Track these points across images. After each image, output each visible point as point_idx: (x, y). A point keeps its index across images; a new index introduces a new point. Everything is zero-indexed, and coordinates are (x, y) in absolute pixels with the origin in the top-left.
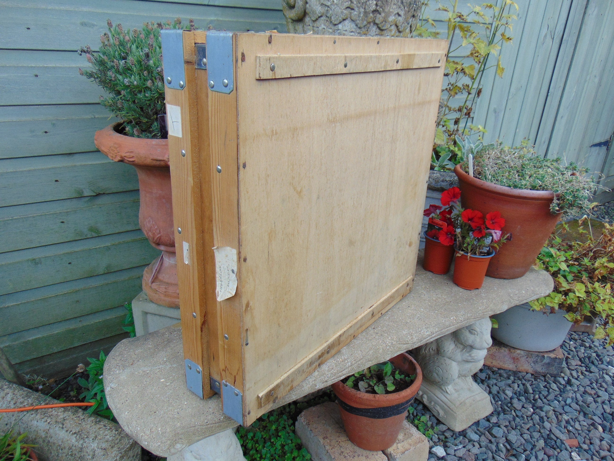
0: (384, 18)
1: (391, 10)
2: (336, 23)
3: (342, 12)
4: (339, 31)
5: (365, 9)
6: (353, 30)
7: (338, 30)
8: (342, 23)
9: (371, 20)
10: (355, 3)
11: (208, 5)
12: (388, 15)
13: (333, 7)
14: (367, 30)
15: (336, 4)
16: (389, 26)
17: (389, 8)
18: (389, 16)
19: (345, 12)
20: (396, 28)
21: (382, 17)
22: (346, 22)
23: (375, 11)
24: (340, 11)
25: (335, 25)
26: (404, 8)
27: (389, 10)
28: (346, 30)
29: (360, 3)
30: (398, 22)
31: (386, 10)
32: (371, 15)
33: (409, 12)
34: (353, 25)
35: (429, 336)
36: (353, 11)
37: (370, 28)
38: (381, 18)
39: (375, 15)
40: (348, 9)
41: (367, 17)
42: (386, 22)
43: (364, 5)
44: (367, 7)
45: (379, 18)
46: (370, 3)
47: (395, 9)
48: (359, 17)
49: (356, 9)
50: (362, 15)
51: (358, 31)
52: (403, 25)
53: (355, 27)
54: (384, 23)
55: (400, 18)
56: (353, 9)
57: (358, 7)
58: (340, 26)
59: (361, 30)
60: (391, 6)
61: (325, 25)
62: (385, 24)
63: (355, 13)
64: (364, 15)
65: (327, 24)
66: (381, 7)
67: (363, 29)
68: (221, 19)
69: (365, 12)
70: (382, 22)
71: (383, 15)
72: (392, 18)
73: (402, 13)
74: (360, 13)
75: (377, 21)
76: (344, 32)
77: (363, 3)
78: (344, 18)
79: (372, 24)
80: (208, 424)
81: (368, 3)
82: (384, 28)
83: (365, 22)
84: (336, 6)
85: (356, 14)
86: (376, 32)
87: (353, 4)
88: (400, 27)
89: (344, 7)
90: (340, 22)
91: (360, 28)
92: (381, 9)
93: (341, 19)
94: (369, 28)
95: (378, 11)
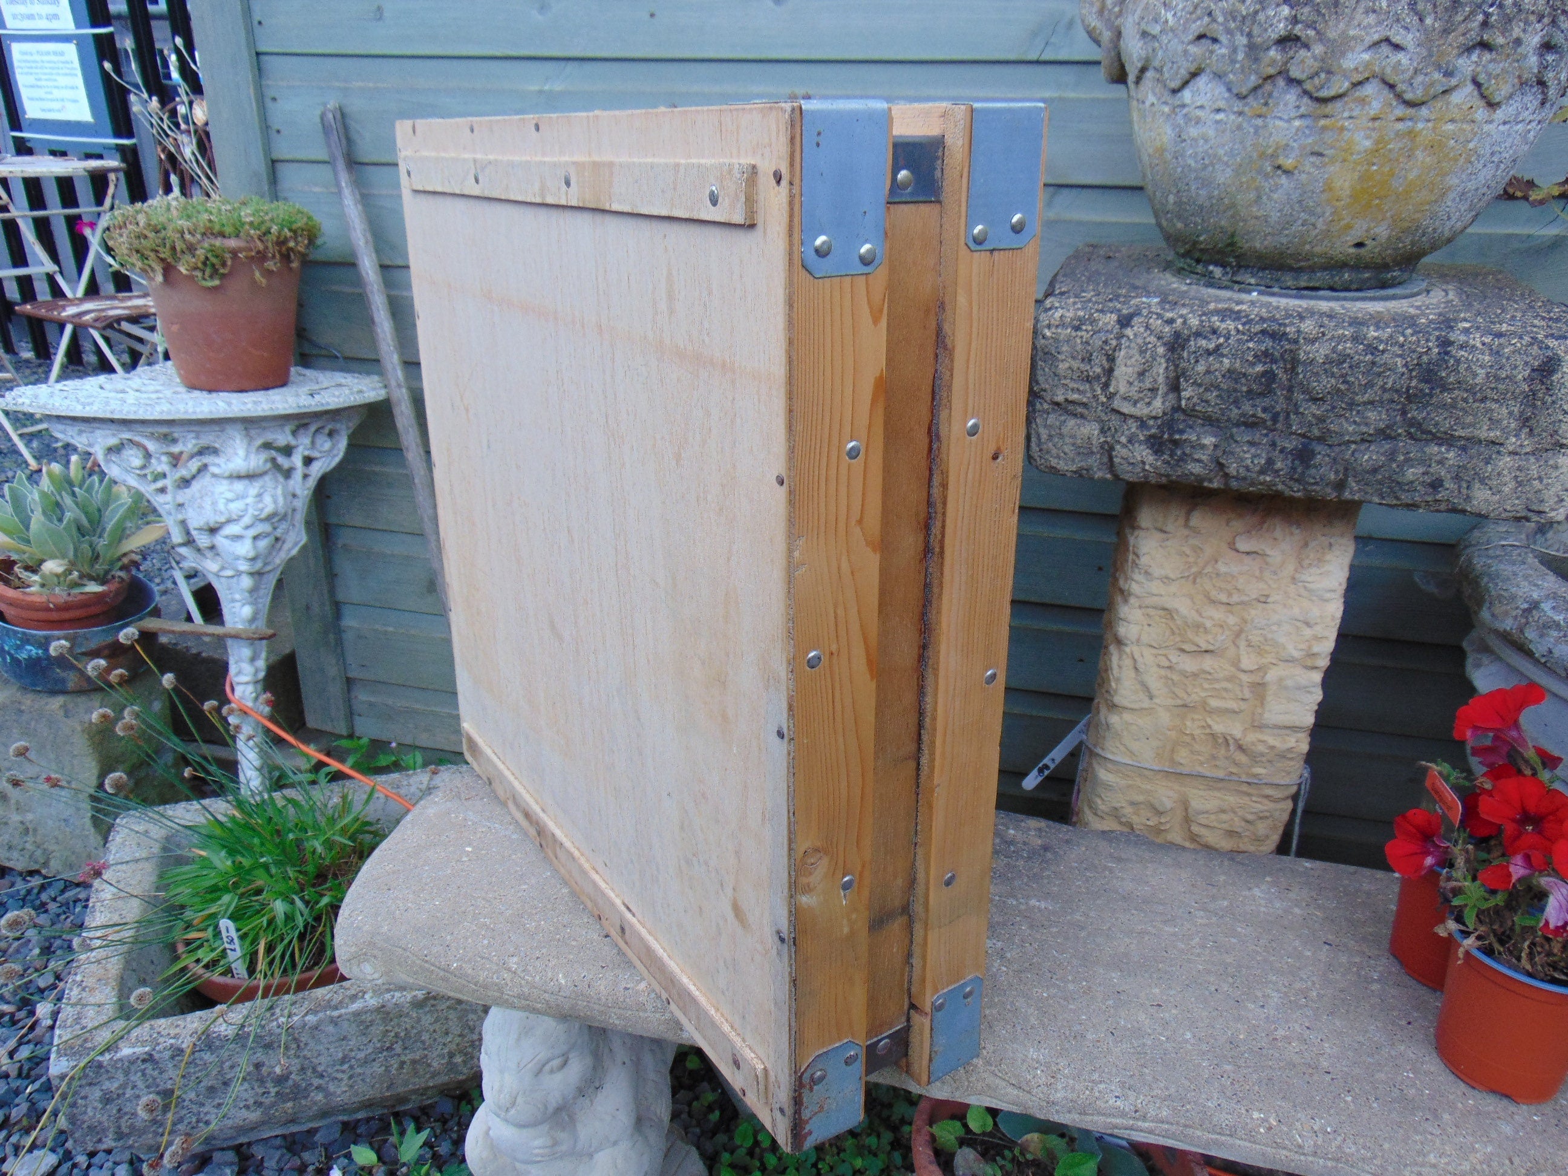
0: (1323, 60)
1: (1351, 33)
2: (1174, 84)
3: (1185, 52)
4: (1185, 111)
5: (1249, 35)
6: (1222, 104)
7: (1184, 106)
8: (1191, 84)
9: (1271, 71)
10: (1221, 19)
11: (1038, 62)
12: (1339, 47)
13: (1164, 39)
14: (1266, 104)
15: (1172, 30)
16: (1347, 84)
17: (1342, 25)
18: (1343, 54)
19: (1193, 49)
20: (1386, 91)
21: (1315, 58)
22: (1201, 82)
23: (1287, 41)
24: (1180, 48)
25: (1175, 92)
26: (1421, 20)
27: (1343, 32)
28: (1202, 107)
29: (1234, 21)
30: (1388, 70)
31: (1332, 34)
32: (1272, 53)
33: (1446, 32)
34: (1220, 90)
35: (1123, 1114)
36: (1216, 47)
37: (1275, 94)
38: (1310, 62)
39: (1291, 53)
40: (1203, 41)
41: (1257, 60)
42: (1329, 72)
43: (1248, 23)
44: (1256, 31)
45: (1303, 61)
46: (1267, 17)
47: (1370, 26)
48: (1233, 61)
49: (1224, 39)
50: (1240, 56)
51: (1238, 106)
52: (1420, 78)
53: (1227, 95)
54: (1323, 75)
55: (1400, 55)
56: (1215, 40)
57: (1229, 32)
58: (1187, 95)
59: (1245, 105)
60: (1352, 19)
61: (1155, 94)
62: (1328, 80)
63: (1224, 51)
64: (1247, 55)
65: (1157, 90)
66: (1311, 25)
67: (1250, 99)
68: (1072, 95)
69: (1254, 50)
70: (1317, 74)
71: (1318, 49)
72: (1356, 59)
73: (1407, 39)
74: (1235, 50)
75: (1295, 73)
76: (1199, 113)
77: (1244, 18)
78: (1193, 70)
79: (1281, 82)
80: (427, 961)
81: (1261, 17)
82: (1324, 93)
83: (1253, 77)
84: (1171, 34)
85: (1223, 56)
86: (1298, 107)
87: (1215, 25)
88: (1401, 87)
89: (1191, 37)
90: (1185, 84)
91: (1241, 97)
92: (1311, 33)
93: (1183, 73)
94: (1270, 95)
95: (1297, 39)
